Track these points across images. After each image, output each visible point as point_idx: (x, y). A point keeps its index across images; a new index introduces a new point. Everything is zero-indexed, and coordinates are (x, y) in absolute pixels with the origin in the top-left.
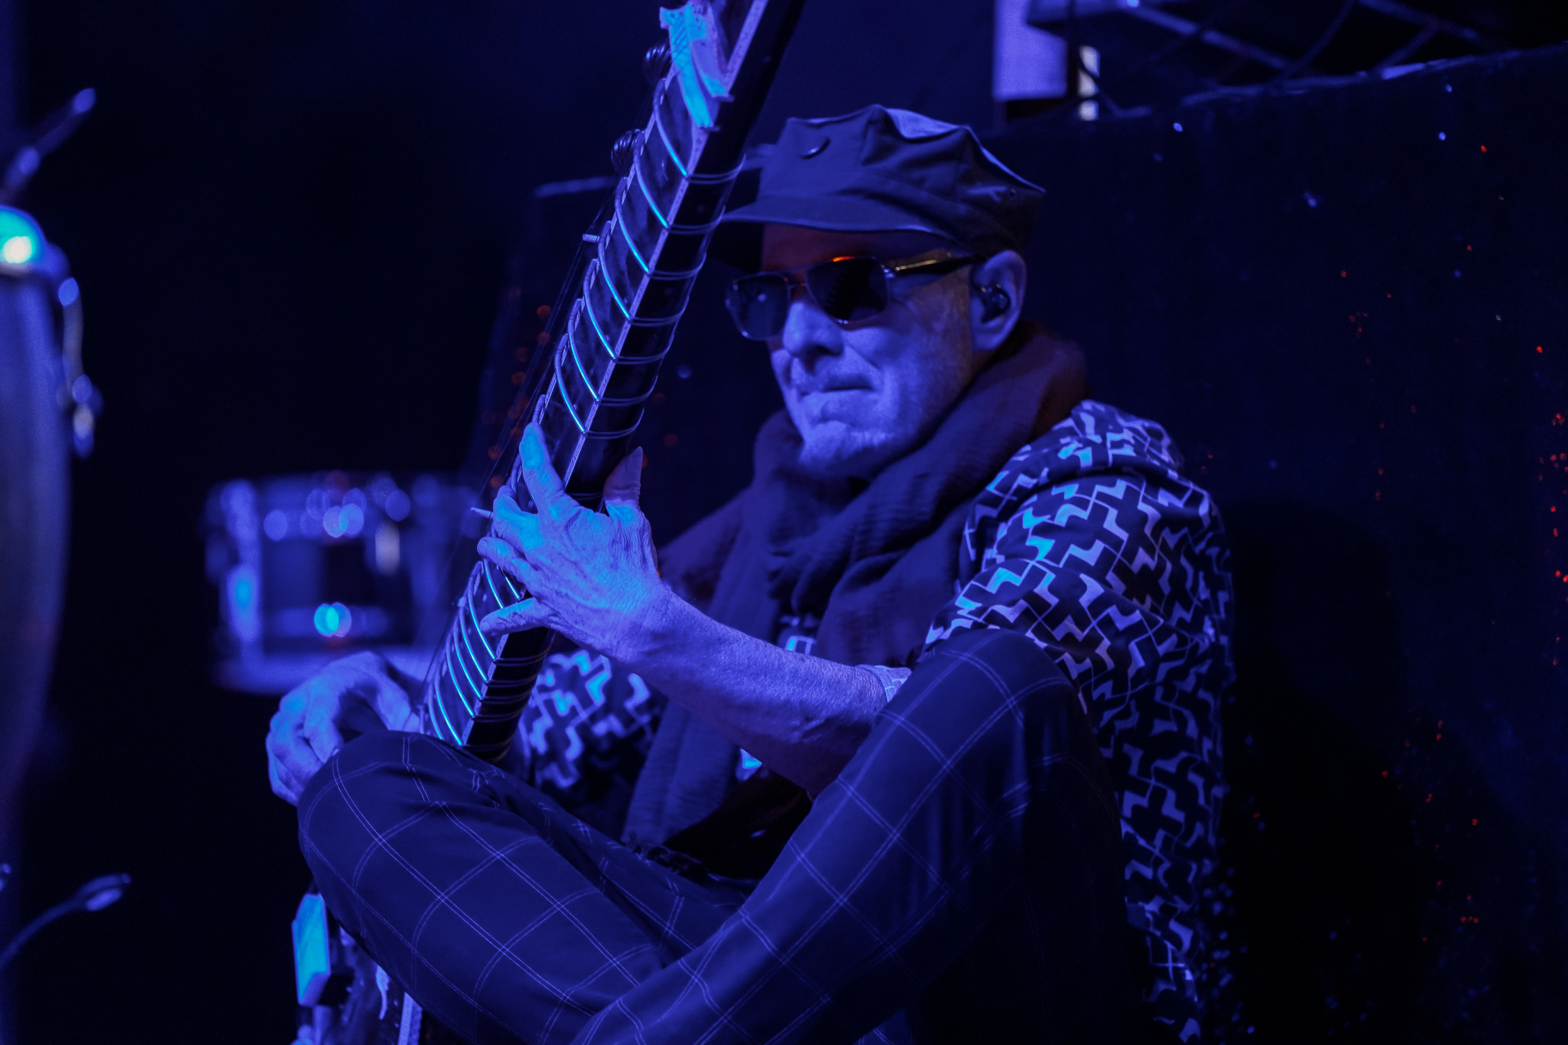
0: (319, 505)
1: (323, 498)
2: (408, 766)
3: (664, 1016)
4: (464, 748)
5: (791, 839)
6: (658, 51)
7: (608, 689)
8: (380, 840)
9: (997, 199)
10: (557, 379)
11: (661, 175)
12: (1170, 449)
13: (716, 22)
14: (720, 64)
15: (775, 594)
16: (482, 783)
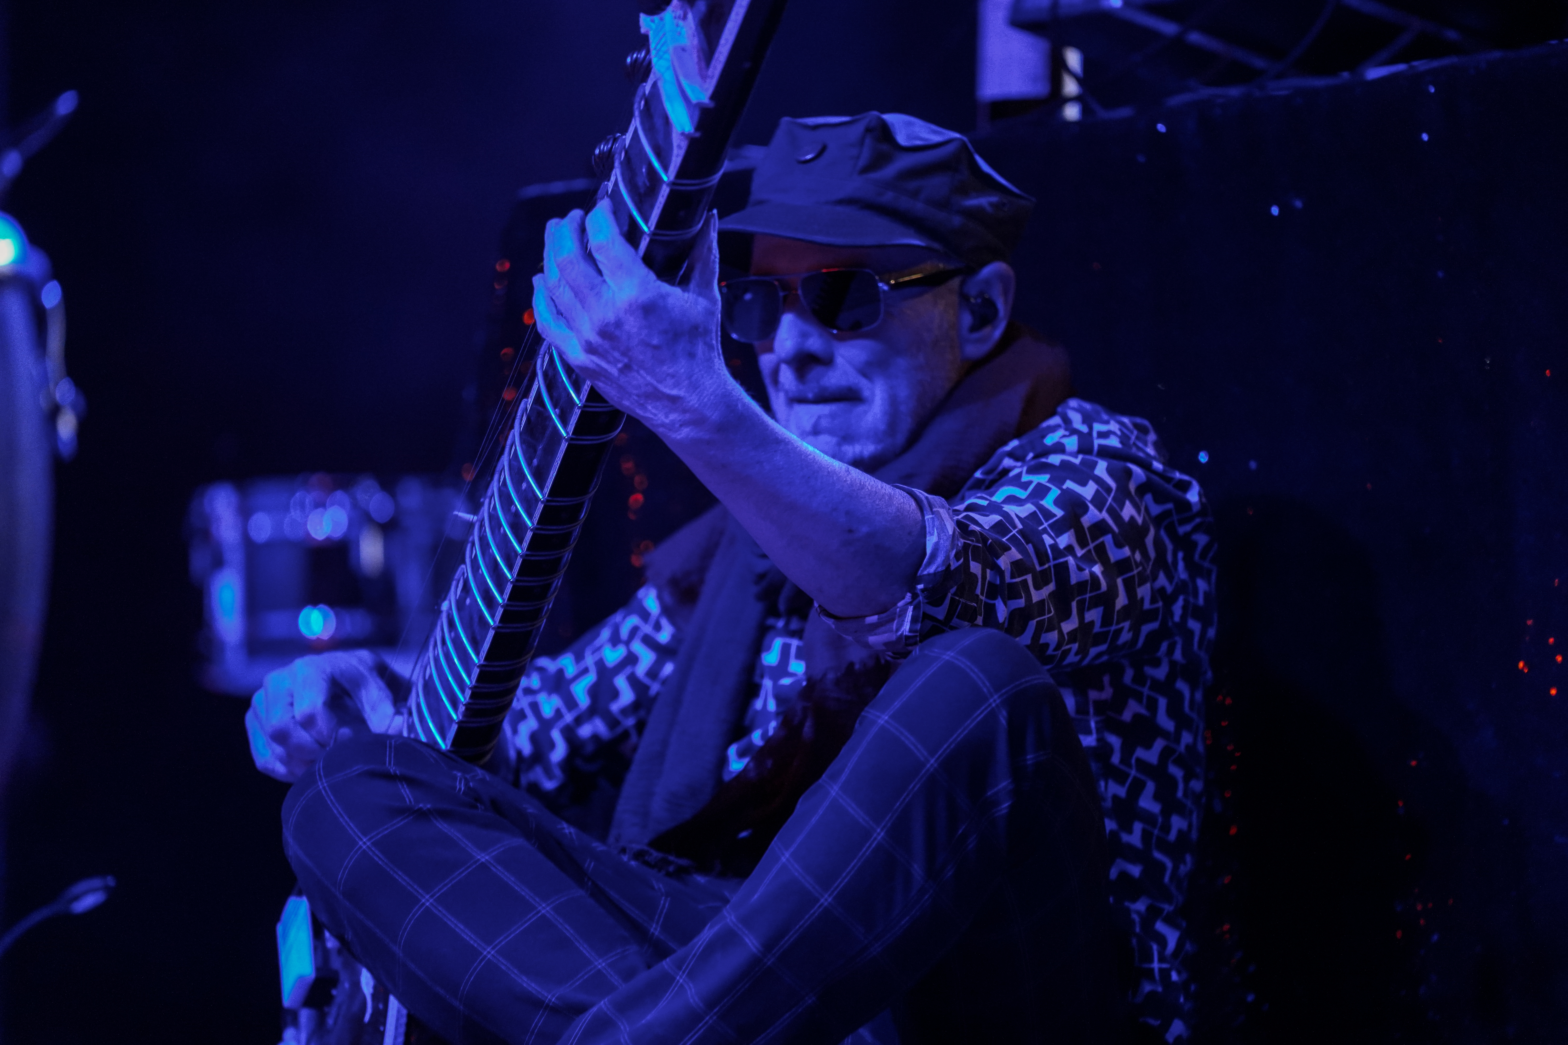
0: (302, 506)
1: (307, 500)
2: (393, 769)
3: (649, 1017)
4: (449, 751)
5: (775, 839)
6: (639, 56)
7: (593, 691)
8: (364, 843)
9: (989, 209)
10: (539, 383)
11: (642, 179)
12: (1156, 445)
13: (696, 29)
14: (700, 69)
15: (760, 597)
16: (466, 784)
